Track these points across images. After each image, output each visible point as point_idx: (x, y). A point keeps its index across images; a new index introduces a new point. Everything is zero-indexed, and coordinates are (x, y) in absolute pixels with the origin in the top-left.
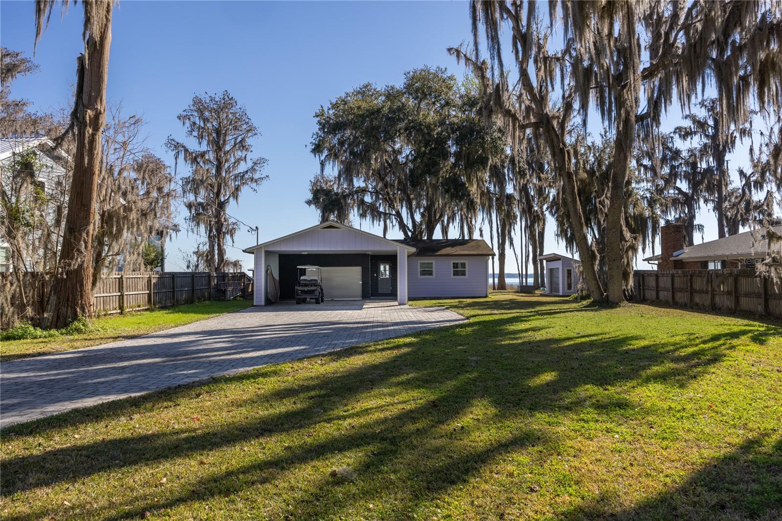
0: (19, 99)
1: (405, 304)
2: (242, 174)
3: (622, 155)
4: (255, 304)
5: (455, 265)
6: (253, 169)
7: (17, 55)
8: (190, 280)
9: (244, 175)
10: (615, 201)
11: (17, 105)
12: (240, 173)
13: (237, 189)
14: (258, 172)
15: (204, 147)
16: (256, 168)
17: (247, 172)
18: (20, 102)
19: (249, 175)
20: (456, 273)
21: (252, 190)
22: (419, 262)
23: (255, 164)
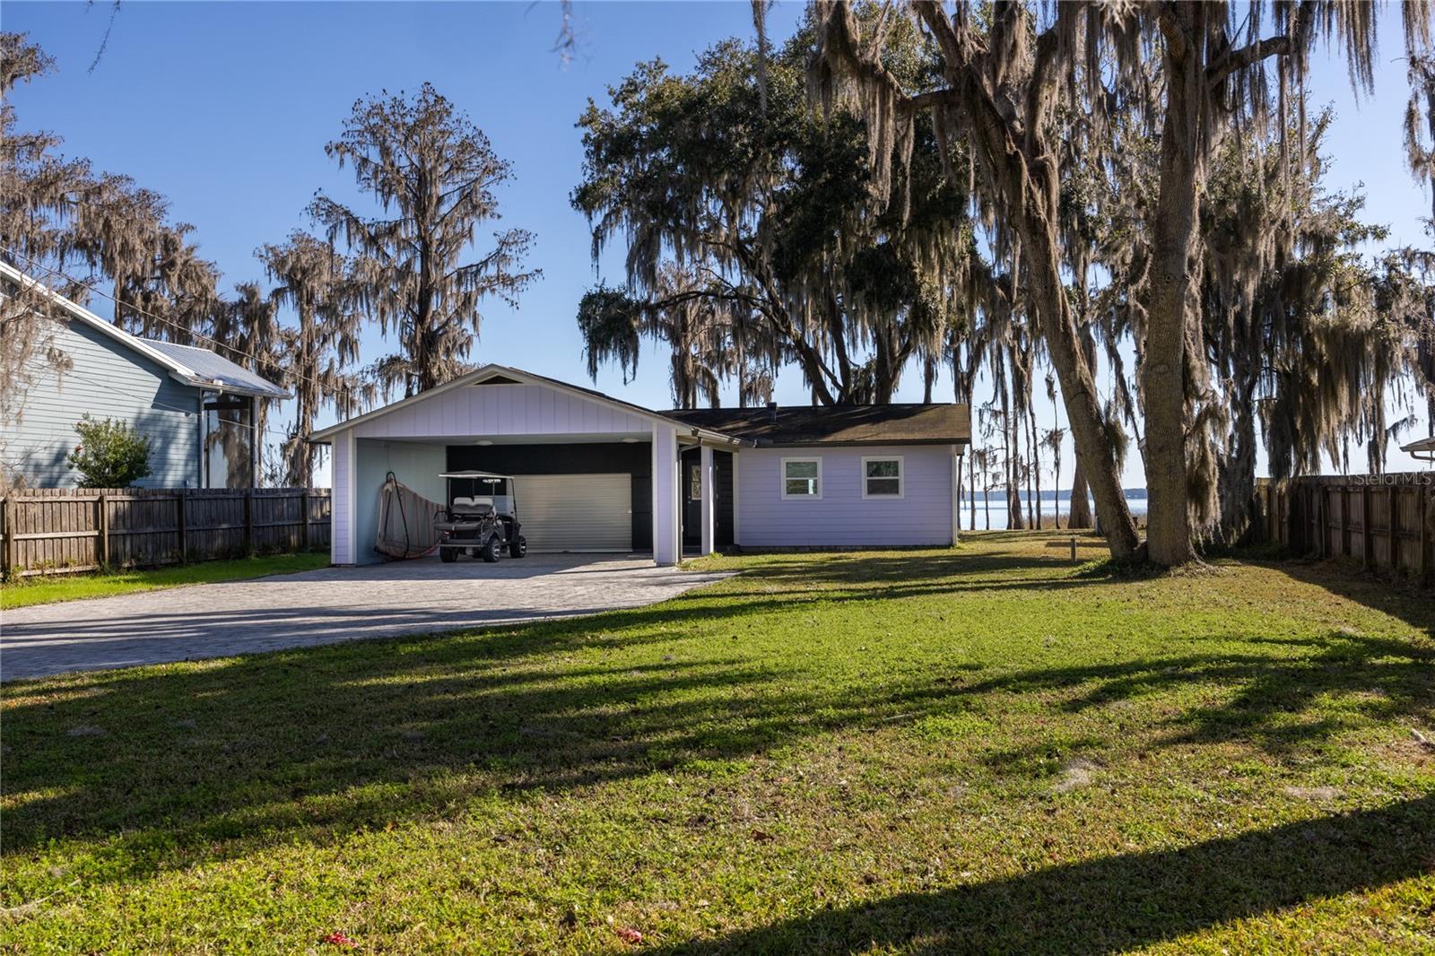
0: (35, 133)
1: (672, 565)
2: (474, 269)
3: (1177, 163)
4: (333, 562)
5: (875, 469)
6: (499, 257)
7: (16, 40)
8: (240, 505)
9: (478, 271)
10: (1160, 291)
11: (32, 144)
12: (471, 266)
13: (467, 301)
14: (514, 263)
15: (394, 212)
16: (508, 253)
17: (485, 263)
18: (37, 138)
19: (492, 271)
20: (874, 488)
21: (508, 304)
22: (784, 461)
23: (503, 243)
